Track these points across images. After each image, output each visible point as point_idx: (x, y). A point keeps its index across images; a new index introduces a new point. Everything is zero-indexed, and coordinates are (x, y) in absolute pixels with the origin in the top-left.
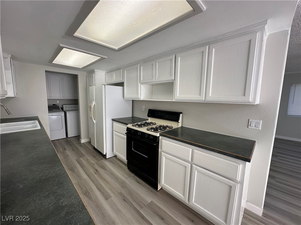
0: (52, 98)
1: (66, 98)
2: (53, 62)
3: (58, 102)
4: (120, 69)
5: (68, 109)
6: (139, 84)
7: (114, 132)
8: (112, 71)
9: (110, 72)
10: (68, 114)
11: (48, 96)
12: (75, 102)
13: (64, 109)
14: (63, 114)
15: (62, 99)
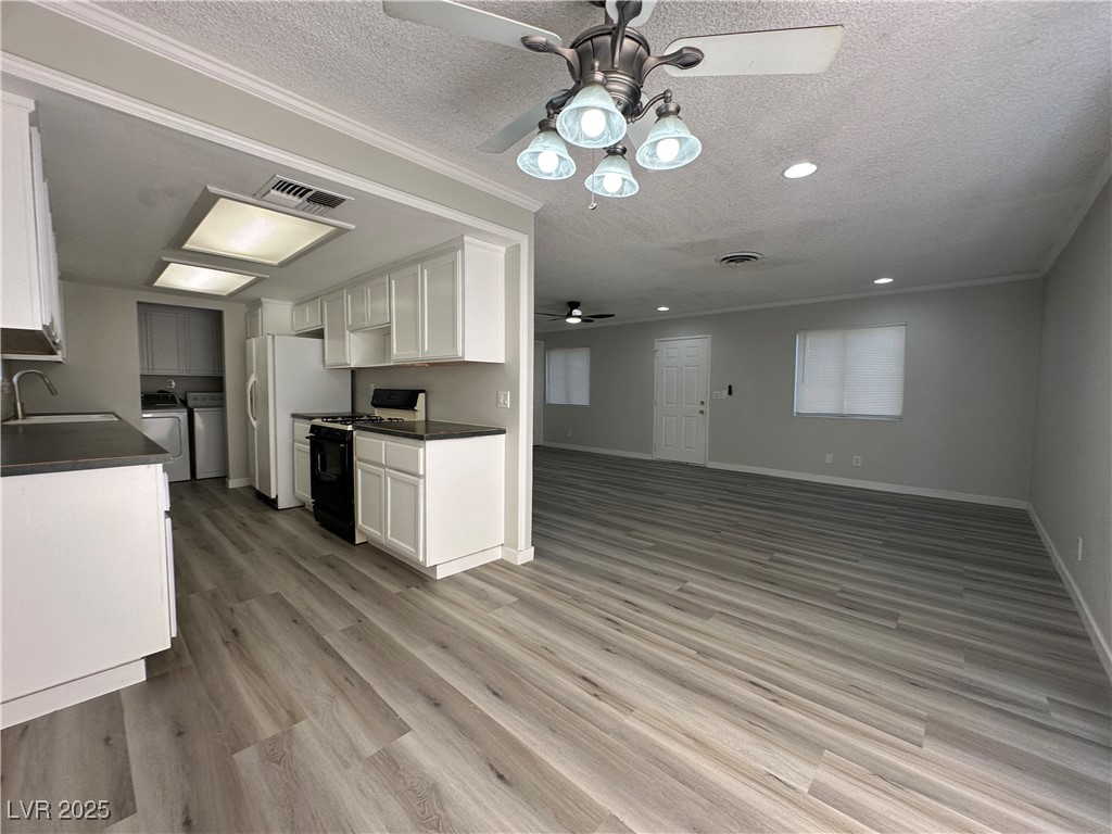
0: (156, 372)
1: (193, 373)
2: (156, 284)
3: (173, 384)
4: (316, 298)
5: (198, 403)
6: (347, 332)
7: (296, 444)
8: (304, 303)
9: (300, 303)
10: (196, 415)
11: (146, 366)
12: (216, 384)
13: (190, 404)
14: (183, 415)
15: (185, 374)
